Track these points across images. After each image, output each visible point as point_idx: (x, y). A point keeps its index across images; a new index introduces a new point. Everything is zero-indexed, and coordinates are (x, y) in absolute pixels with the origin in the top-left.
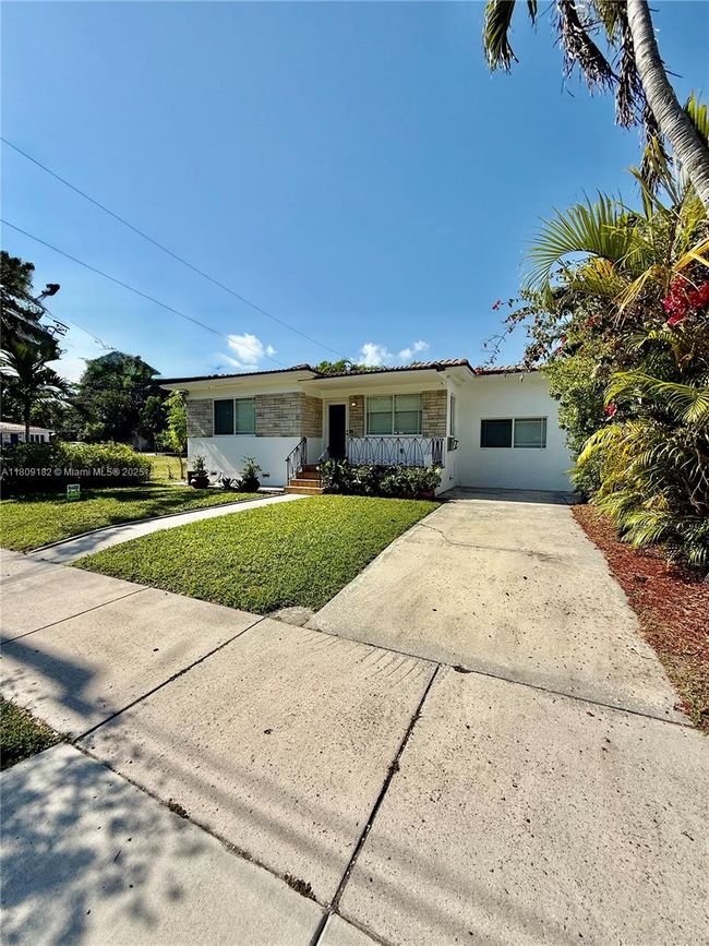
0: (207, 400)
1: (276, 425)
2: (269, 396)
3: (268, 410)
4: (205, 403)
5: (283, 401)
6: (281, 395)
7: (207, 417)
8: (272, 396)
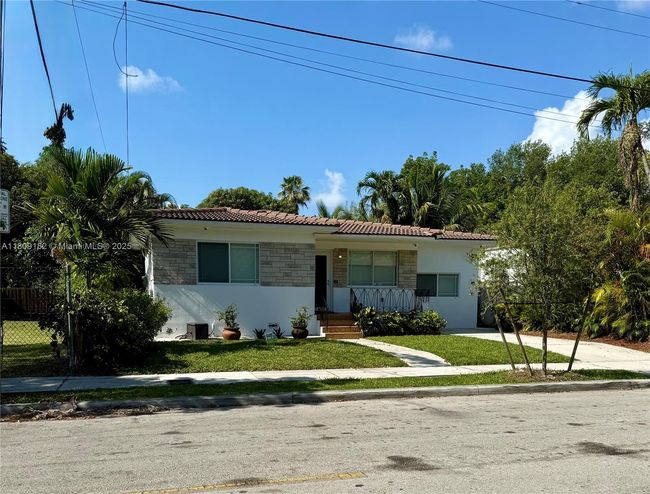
0: (188, 241)
1: (287, 275)
2: (277, 244)
3: (278, 259)
4: (186, 245)
5: (296, 251)
6: (294, 245)
7: (188, 261)
8: (282, 244)
